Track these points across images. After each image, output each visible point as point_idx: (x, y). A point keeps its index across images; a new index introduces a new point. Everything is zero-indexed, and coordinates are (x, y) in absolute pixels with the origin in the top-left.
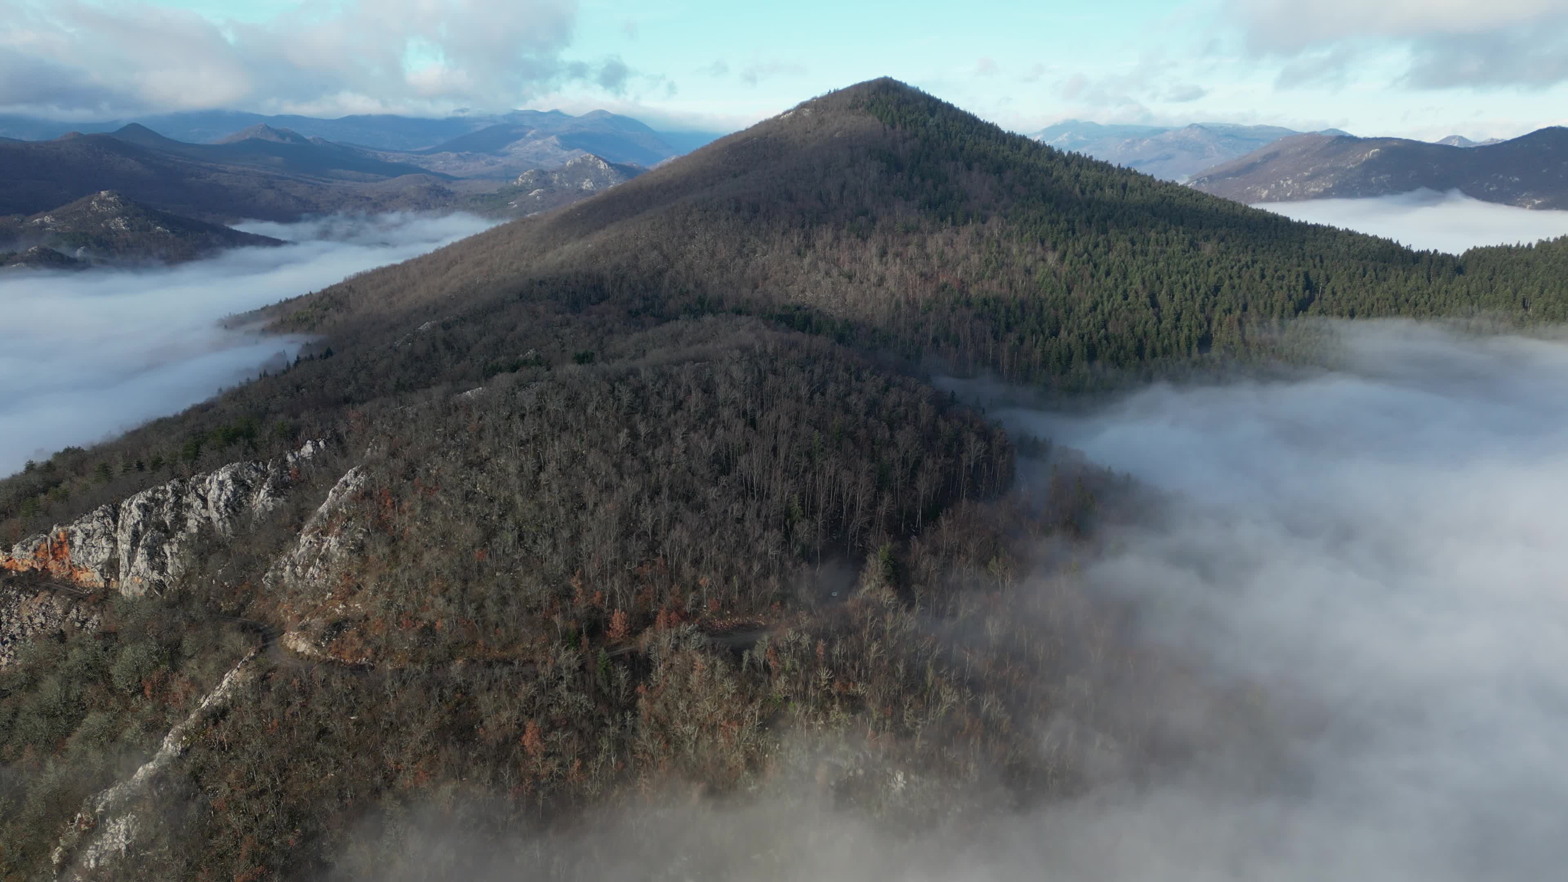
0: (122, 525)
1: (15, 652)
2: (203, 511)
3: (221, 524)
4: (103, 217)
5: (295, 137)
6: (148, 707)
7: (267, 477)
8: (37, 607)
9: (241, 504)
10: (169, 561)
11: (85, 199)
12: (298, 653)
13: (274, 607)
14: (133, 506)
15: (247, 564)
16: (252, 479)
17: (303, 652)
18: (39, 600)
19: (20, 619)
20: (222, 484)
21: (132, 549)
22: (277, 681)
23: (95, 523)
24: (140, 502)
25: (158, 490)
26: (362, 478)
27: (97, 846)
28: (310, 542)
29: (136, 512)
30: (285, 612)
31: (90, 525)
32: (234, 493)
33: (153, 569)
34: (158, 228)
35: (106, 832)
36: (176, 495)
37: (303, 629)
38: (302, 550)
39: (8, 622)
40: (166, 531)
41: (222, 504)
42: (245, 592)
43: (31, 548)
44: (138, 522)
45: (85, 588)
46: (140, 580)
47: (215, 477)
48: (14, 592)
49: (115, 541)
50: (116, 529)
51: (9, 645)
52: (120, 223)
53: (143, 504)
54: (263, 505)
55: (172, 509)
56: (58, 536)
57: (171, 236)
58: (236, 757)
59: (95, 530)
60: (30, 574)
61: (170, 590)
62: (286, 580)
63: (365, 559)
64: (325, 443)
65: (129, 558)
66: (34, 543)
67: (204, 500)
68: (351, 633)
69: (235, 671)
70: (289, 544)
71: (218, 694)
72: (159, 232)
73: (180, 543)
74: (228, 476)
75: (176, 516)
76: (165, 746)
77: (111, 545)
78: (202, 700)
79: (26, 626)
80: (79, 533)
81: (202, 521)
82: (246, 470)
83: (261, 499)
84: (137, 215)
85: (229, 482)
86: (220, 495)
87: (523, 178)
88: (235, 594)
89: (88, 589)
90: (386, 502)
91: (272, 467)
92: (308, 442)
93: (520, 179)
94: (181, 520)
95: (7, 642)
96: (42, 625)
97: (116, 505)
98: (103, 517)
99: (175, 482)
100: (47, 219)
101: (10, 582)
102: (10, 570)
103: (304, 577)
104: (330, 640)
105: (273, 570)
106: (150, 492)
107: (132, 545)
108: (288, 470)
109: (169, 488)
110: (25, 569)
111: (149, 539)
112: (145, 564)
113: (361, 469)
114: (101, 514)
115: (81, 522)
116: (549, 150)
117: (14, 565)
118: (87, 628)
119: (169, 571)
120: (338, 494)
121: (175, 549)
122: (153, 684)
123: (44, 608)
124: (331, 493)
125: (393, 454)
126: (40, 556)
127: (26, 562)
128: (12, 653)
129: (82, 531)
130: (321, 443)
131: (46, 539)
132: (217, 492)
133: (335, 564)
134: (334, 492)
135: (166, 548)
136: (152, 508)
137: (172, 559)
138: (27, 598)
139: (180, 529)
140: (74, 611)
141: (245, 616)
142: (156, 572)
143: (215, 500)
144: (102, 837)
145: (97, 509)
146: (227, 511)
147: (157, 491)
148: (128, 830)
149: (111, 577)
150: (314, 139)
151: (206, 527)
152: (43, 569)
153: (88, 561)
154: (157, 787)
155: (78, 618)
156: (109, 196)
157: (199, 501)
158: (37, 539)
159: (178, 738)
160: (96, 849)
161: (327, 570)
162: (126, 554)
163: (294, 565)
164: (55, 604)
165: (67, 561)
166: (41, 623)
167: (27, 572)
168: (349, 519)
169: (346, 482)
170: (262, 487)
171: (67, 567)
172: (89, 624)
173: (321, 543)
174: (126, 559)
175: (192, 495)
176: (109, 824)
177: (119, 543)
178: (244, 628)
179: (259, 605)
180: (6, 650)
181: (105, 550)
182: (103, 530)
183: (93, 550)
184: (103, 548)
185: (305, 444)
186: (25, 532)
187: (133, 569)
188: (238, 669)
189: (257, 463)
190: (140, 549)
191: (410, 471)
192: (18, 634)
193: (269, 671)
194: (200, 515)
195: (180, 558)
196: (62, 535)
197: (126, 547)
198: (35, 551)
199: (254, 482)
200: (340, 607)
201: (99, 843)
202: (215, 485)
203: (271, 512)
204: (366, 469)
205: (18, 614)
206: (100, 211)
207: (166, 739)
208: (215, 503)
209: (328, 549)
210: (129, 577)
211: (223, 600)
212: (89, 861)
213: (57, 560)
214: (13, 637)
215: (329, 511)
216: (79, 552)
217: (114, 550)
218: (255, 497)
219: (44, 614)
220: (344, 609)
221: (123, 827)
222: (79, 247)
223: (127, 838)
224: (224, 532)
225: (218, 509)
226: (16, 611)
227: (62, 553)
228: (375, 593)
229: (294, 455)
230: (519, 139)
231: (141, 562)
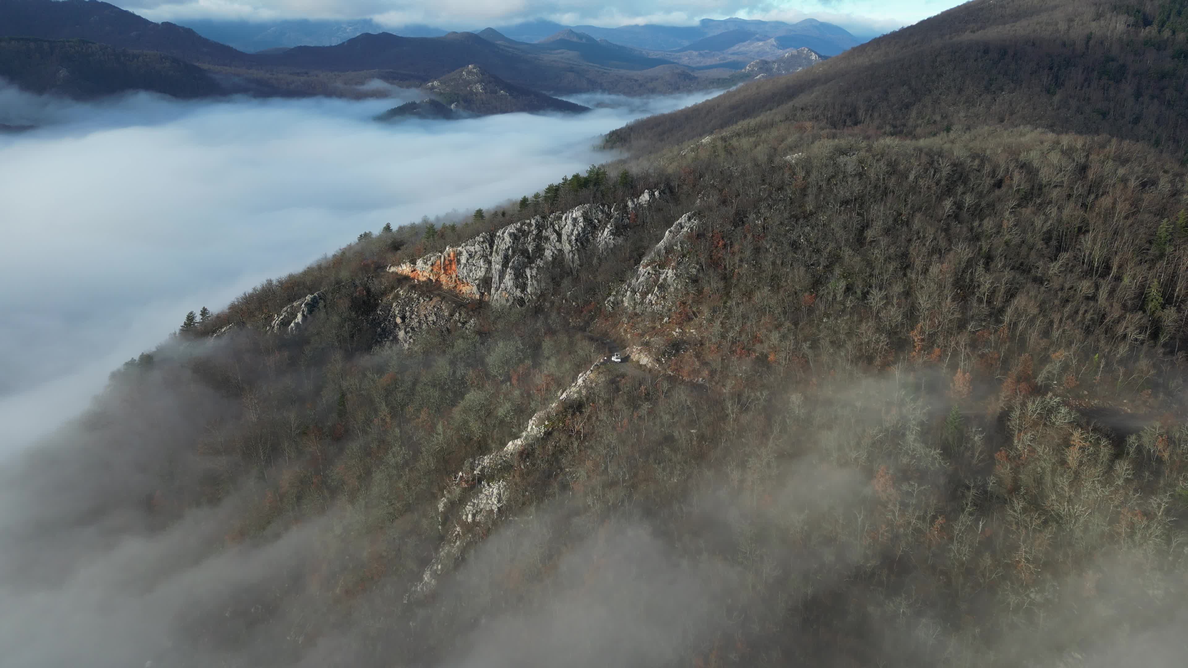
0: (497, 250)
1: (414, 340)
2: (558, 244)
3: (571, 255)
4: (468, 83)
5: (589, 39)
6: (517, 393)
7: (611, 219)
8: (431, 308)
9: (588, 240)
10: (529, 282)
11: (459, 70)
12: (641, 366)
13: (615, 326)
14: (506, 234)
15: (592, 290)
16: (598, 220)
17: (645, 365)
18: (432, 303)
19: (418, 316)
20: (575, 220)
21: (503, 269)
22: (625, 385)
23: (477, 246)
24: (511, 231)
25: (525, 223)
26: (695, 222)
27: (474, 503)
28: (649, 273)
29: (507, 239)
30: (625, 331)
31: (473, 248)
32: (584, 229)
33: (517, 288)
34: (502, 91)
35: (481, 492)
36: (538, 229)
37: (647, 345)
38: (641, 279)
39: (410, 318)
40: (528, 257)
41: (573, 238)
42: (590, 311)
43: (429, 263)
44: (509, 248)
45: (465, 298)
46: (507, 295)
47: (570, 215)
48: (416, 295)
49: (490, 263)
50: (491, 253)
51: (410, 335)
52: (479, 88)
53: (514, 233)
54: (606, 242)
55: (534, 240)
56: (449, 256)
57: (509, 98)
58: (592, 447)
59: (476, 252)
60: (427, 284)
61: (529, 306)
62: (626, 304)
63: (700, 292)
64: (660, 193)
65: (500, 277)
66: (432, 258)
67: (559, 235)
68: (688, 355)
69: (588, 372)
70: (629, 273)
71: (574, 389)
72: (502, 95)
73: (538, 268)
74: (580, 214)
75: (537, 246)
76: (529, 428)
77: (487, 266)
78: (559, 394)
79: (422, 321)
80: (465, 253)
81: (556, 252)
82: (594, 211)
83: (605, 235)
84: (490, 82)
85: (581, 219)
86: (573, 230)
87: (750, 67)
88: (582, 312)
89: (468, 300)
90: (718, 243)
91: (615, 210)
92: (646, 191)
93: (748, 68)
94: (540, 250)
95: (409, 332)
96: (434, 323)
97: (493, 234)
98: (483, 242)
99: (538, 217)
100: (436, 83)
101: (413, 287)
102: (413, 279)
103: (642, 303)
104: (669, 358)
105: (614, 295)
106: (519, 224)
107: (503, 266)
108: (627, 214)
109: (533, 222)
110: (424, 279)
111: (516, 262)
112: (511, 282)
113: (694, 215)
114: (482, 240)
115: (467, 245)
116: (768, 50)
117: (416, 275)
118: (467, 328)
119: (529, 290)
120: (674, 234)
121: (534, 273)
122: (519, 376)
123: (436, 310)
124: (667, 232)
125: (724, 202)
126: (435, 270)
127: (425, 274)
128: (411, 340)
129: (467, 252)
130: (656, 193)
131: (440, 257)
132: (571, 227)
133: (670, 293)
134: (670, 232)
135: (528, 272)
136: (520, 237)
137: (532, 281)
138: (424, 300)
139: (539, 257)
140: (457, 314)
141: (590, 332)
142: (519, 290)
143: (569, 234)
144: (478, 496)
145: (478, 236)
146: (577, 244)
147: (523, 224)
148: (499, 494)
149: (485, 291)
150: (600, 40)
151: (558, 258)
152: (437, 280)
153: (469, 277)
154: (525, 462)
155: (459, 320)
156: (473, 69)
157: (555, 235)
158: (434, 255)
159: (541, 422)
160: (473, 506)
161: (664, 298)
162: (498, 273)
163: (634, 292)
164: (444, 308)
165: (454, 276)
166: (433, 321)
167: (425, 281)
168: (684, 256)
169: (680, 224)
170: (606, 226)
171: (453, 281)
172: (467, 326)
173: (658, 275)
174: (498, 277)
175: (550, 230)
176: (484, 486)
177: (493, 264)
178: (591, 339)
179: (602, 324)
180: (408, 338)
181: (482, 269)
182: (482, 252)
183: (474, 268)
184: (481, 267)
185: (643, 193)
186: (426, 251)
187: (502, 285)
188: (592, 371)
189: (604, 206)
190: (508, 270)
191: (739, 219)
192: (417, 327)
193: (618, 376)
194: (555, 247)
195: (537, 281)
196: (452, 254)
197: (499, 267)
198: (432, 265)
199: (599, 221)
200: (677, 330)
201: (475, 501)
202: (569, 221)
203: (612, 249)
204: (699, 214)
205: (417, 312)
206: (468, 78)
207: (531, 422)
208: (568, 236)
209: (665, 279)
210: (499, 291)
211: (572, 316)
212: (467, 515)
213: (447, 275)
214: (413, 329)
215: (665, 248)
216: (463, 268)
217: (489, 270)
218: (600, 235)
219: (435, 314)
220: (680, 333)
221: (495, 491)
222: (453, 103)
223: (499, 501)
224: (573, 262)
225: (570, 242)
226: (416, 309)
227: (451, 269)
228: (711, 321)
229: (633, 202)
230: (745, 41)
231: (508, 280)
